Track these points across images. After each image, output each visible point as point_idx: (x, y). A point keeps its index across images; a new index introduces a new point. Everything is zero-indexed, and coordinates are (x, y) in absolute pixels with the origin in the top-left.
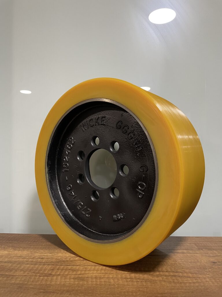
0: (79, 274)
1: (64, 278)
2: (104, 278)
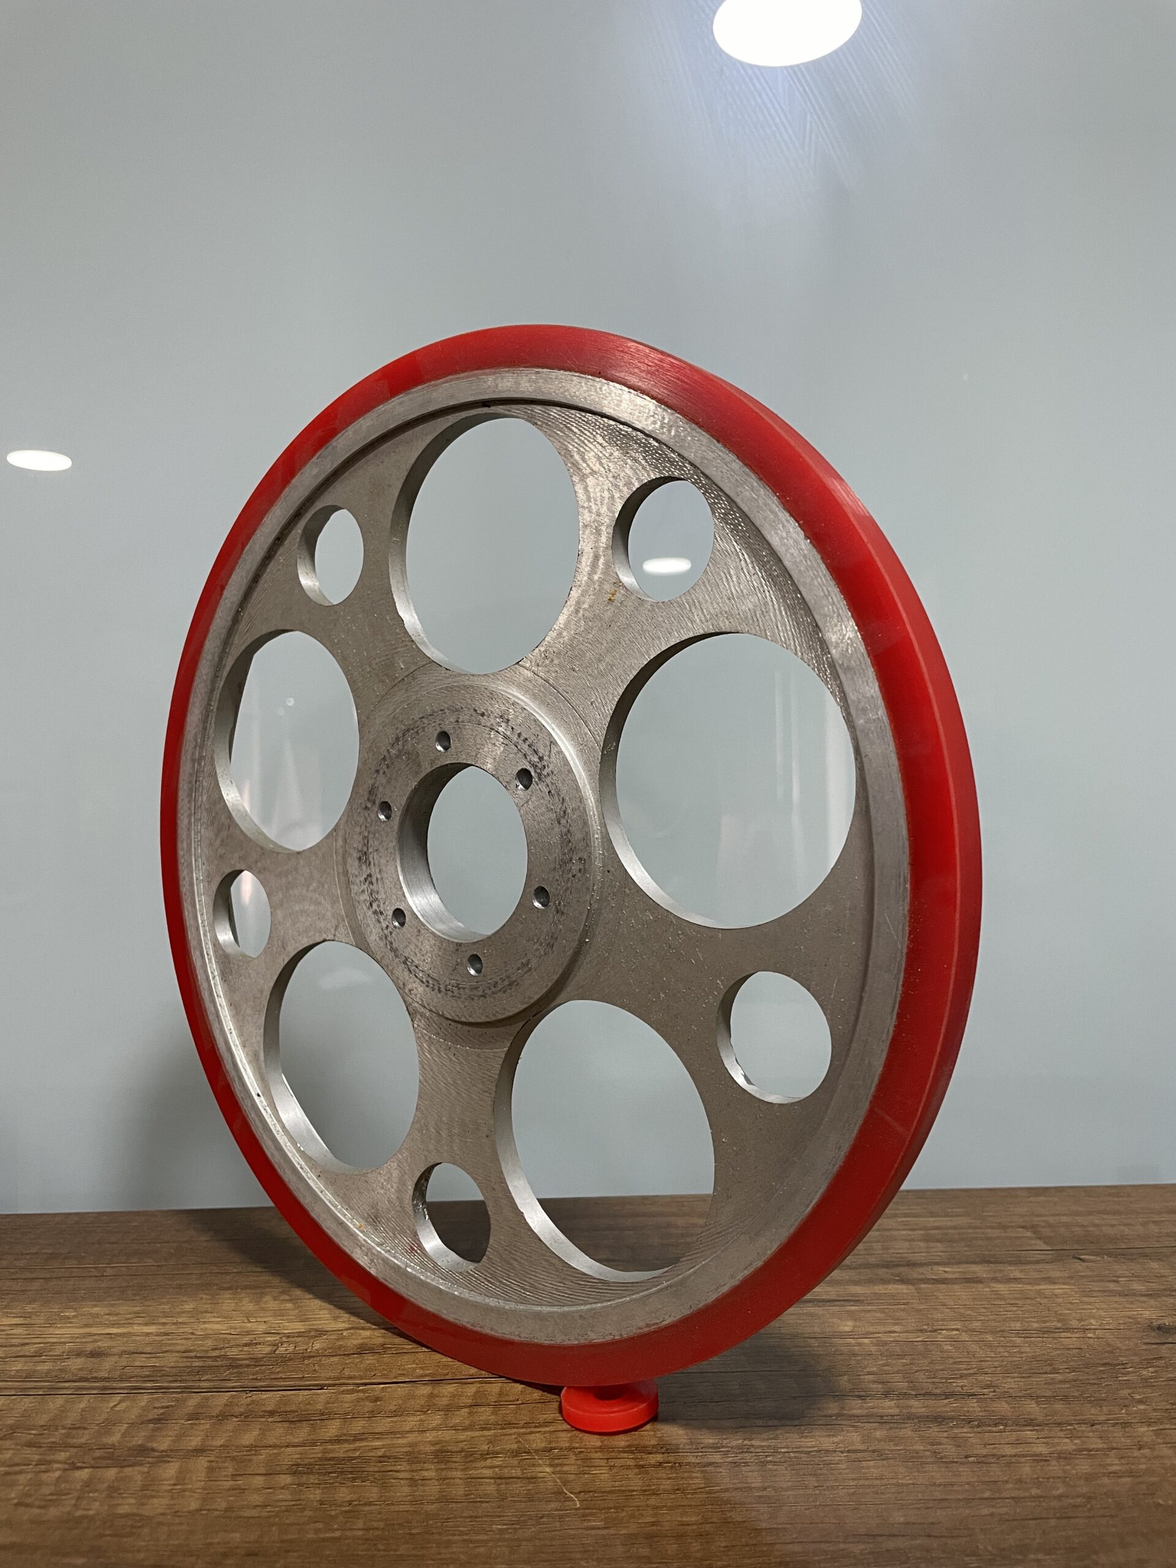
0: (331, 1442)
1: (230, 1468)
2: (495, 1454)
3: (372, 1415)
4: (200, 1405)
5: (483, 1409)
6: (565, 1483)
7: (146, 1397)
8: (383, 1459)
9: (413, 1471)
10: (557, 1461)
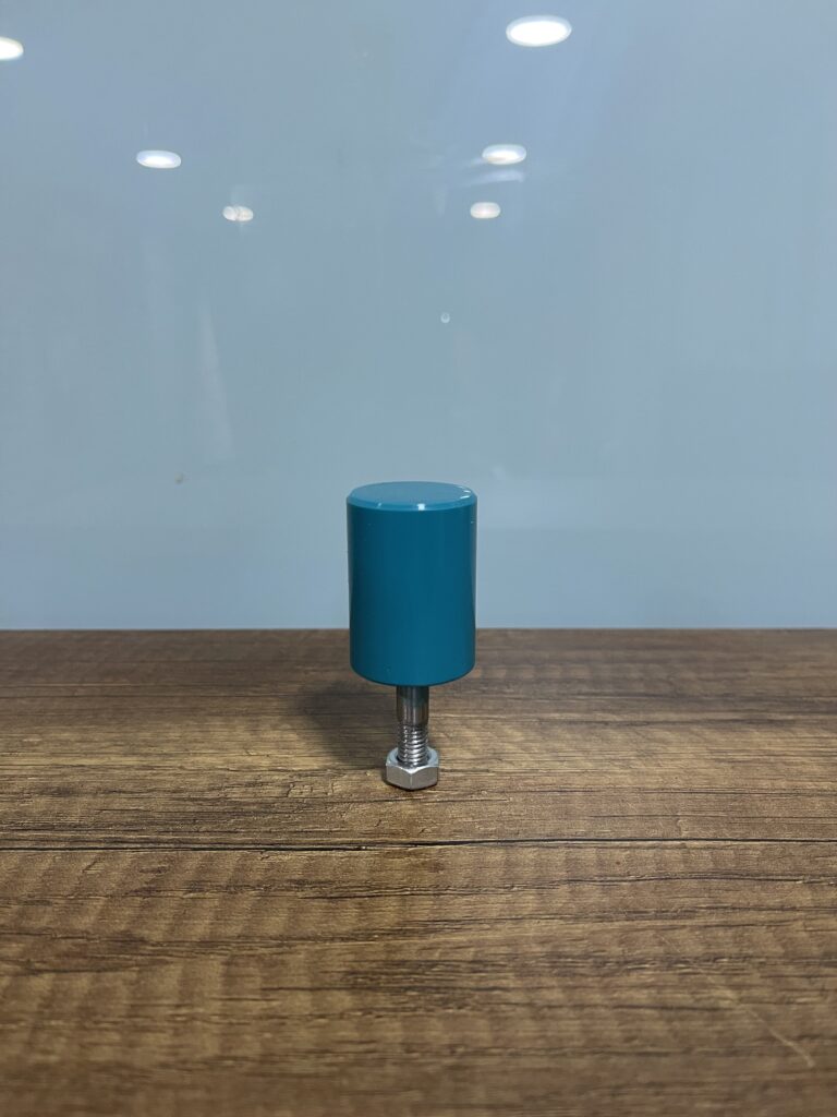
3: (438, 891)
4: (201, 870)
5: (586, 887)
6: (769, 1018)
7: (129, 854)
8: (476, 966)
9: (528, 989)
10: (736, 980)
